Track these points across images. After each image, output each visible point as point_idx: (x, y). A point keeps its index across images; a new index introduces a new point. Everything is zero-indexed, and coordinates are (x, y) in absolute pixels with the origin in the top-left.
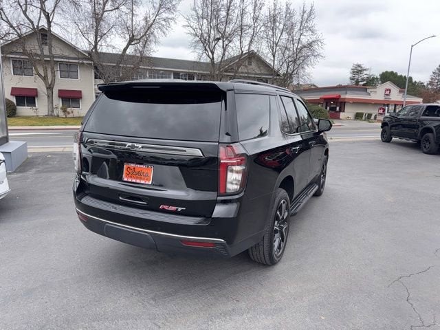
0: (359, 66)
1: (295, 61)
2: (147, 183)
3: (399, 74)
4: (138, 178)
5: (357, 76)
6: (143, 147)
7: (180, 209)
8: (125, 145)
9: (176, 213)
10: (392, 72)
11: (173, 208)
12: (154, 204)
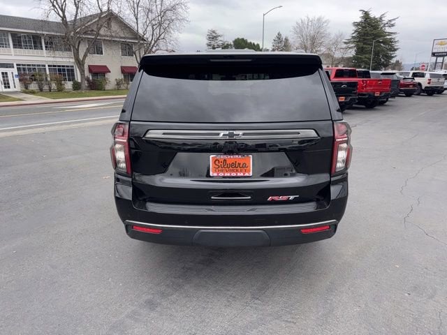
0: (214, 32)
1: (160, 24)
2: (247, 174)
3: (249, 41)
4: (233, 171)
5: (213, 43)
6: (244, 134)
7: (292, 198)
8: (219, 134)
9: (288, 202)
10: (243, 39)
11: (285, 198)
12: (260, 197)
